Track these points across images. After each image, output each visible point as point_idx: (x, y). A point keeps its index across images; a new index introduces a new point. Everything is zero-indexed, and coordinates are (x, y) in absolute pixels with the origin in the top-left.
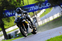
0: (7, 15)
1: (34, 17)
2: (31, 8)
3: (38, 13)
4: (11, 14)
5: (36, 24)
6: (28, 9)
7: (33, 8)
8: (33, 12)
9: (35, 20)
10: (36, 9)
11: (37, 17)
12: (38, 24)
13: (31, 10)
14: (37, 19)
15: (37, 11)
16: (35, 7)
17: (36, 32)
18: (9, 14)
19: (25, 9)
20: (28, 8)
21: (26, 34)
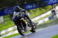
0: (27, 8)
1: (52, 10)
2: (50, 2)
3: (56, 6)
4: (31, 7)
5: (55, 16)
6: (47, 3)
7: (52, 1)
8: (52, 5)
9: (54, 13)
10: (55, 2)
11: (55, 10)
12: (56, 16)
13: (50, 3)
14: (56, 12)
15: (55, 5)
16: (54, 1)
17: (35, 30)
18: (29, 7)
19: (44, 2)
20: (47, 1)
21: (24, 33)
